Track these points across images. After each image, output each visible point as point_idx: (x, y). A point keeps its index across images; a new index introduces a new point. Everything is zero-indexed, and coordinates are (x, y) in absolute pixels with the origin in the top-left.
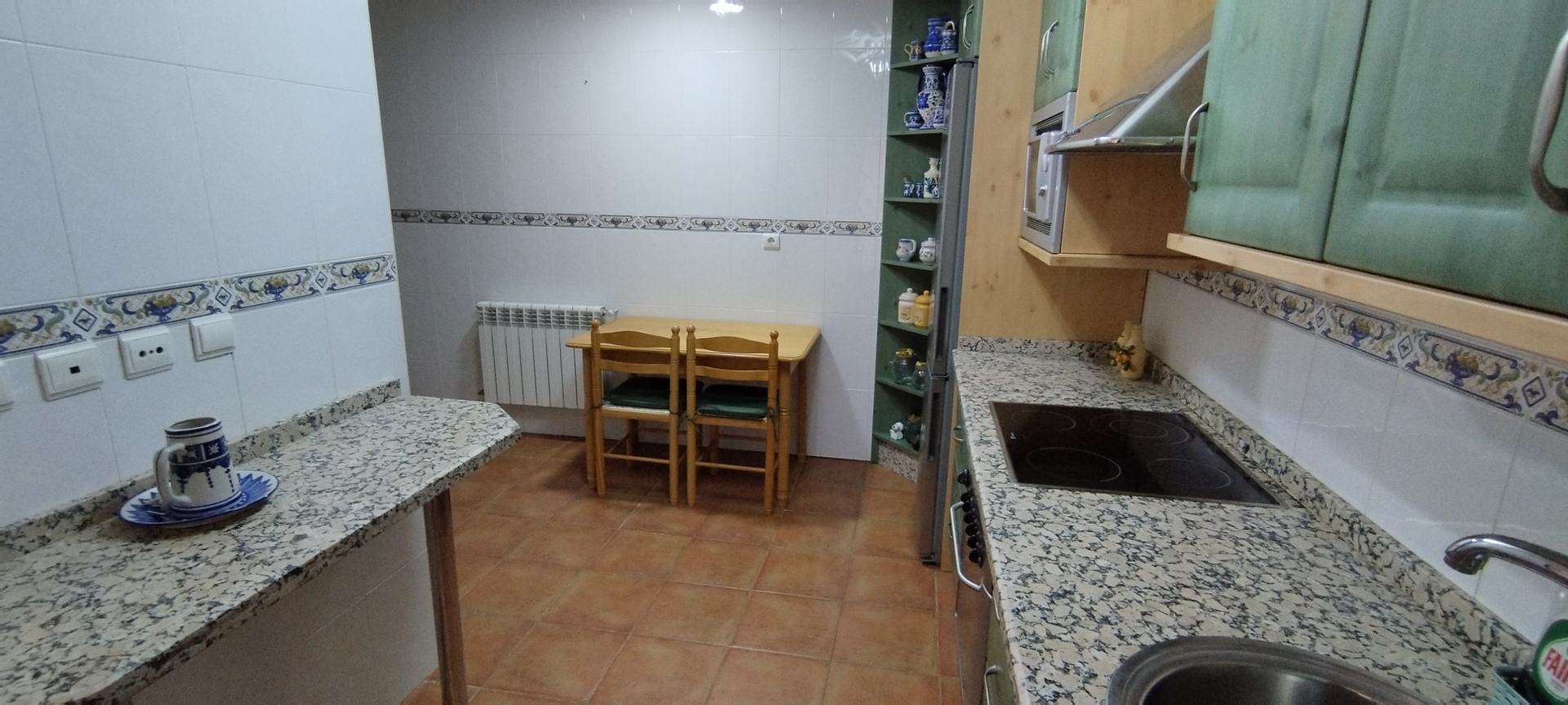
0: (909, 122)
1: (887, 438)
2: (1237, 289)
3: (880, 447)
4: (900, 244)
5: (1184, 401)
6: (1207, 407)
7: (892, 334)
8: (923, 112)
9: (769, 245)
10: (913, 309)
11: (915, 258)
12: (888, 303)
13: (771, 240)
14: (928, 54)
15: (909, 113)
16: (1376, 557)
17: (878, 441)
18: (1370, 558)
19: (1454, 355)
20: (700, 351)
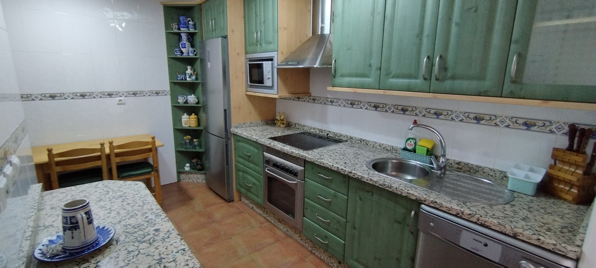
0: (177, 53)
1: (184, 171)
2: (314, 100)
3: (181, 175)
4: (179, 98)
5: (302, 129)
6: (311, 128)
7: (180, 131)
8: (183, 50)
9: (119, 102)
10: (189, 121)
11: (186, 102)
12: (177, 120)
13: (120, 100)
14: (182, 29)
15: (176, 49)
16: (367, 144)
17: (179, 173)
18: (366, 145)
19: (374, 105)
20: (116, 151)
